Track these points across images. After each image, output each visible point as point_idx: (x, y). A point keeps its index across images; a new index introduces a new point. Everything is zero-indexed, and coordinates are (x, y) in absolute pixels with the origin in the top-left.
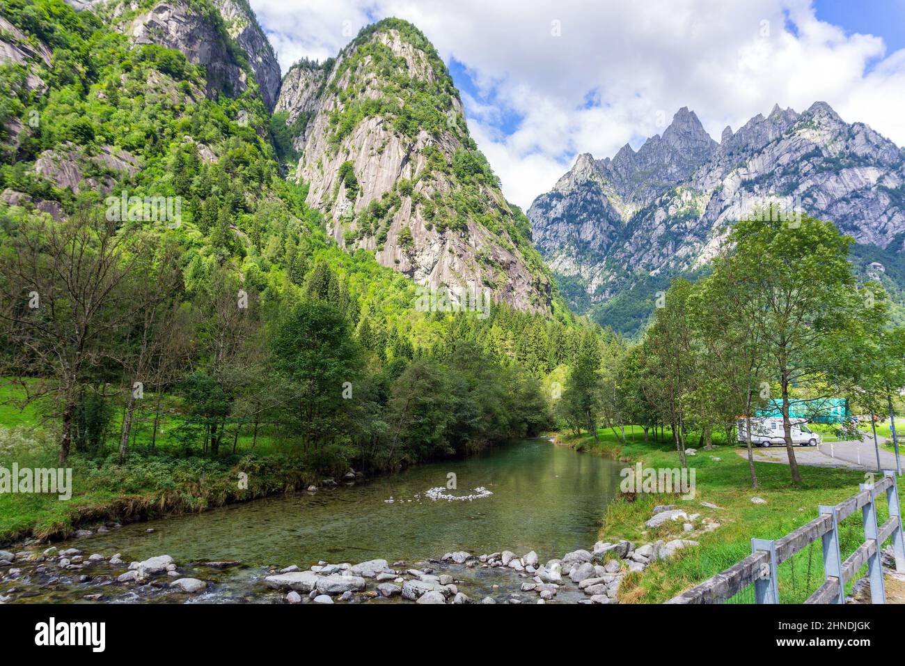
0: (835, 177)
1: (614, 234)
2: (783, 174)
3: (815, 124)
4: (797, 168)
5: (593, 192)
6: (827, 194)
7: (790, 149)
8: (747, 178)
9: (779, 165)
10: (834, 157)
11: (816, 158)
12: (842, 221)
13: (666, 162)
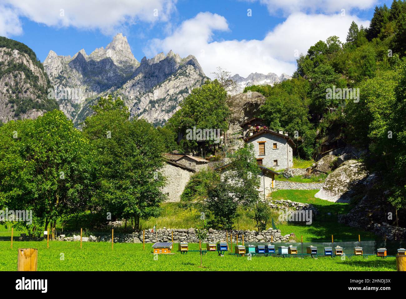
1: (74, 114)
2: (171, 100)
3: (187, 74)
4: (176, 98)
5: (63, 85)
7: (174, 86)
8: (152, 99)
9: (168, 95)
11: (185, 94)
13: (107, 68)
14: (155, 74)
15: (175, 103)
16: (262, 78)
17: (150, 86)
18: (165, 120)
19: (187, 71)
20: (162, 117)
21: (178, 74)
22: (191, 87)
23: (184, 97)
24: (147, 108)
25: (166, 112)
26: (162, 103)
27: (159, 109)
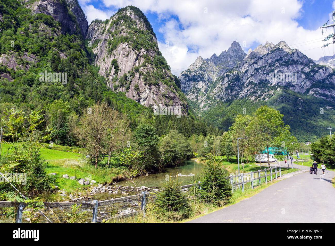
0: (287, 68)
1: (210, 86)
5: (202, 71)
7: (272, 57)
8: (257, 67)
9: (268, 63)
10: (287, 61)
11: (280, 61)
12: (289, 83)
13: (228, 60)
15: (273, 68)
18: (267, 79)
20: (265, 78)
22: (284, 57)
23: (280, 63)
24: (253, 73)
25: (267, 74)
27: (262, 73)
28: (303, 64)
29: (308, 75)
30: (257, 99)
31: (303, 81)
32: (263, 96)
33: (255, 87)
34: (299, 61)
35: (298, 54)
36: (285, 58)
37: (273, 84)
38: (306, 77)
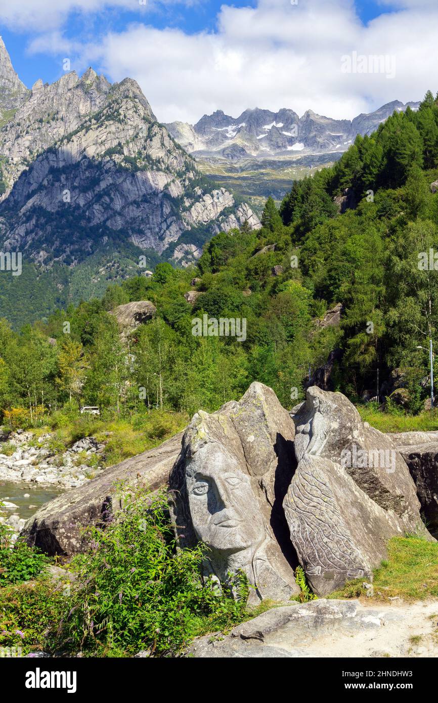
0: (131, 178)
2: (89, 166)
3: (122, 117)
4: (100, 163)
6: (123, 196)
7: (97, 141)
8: (55, 165)
9: (85, 157)
10: (133, 156)
11: (117, 155)
12: (131, 223)
14: (60, 116)
15: (97, 174)
16: (268, 118)
17: (49, 139)
18: (79, 205)
19: (120, 111)
20: (74, 199)
21: (103, 118)
22: (128, 142)
23: (114, 162)
24: (45, 183)
25: (80, 190)
26: (73, 173)
27: (69, 184)
28: (171, 172)
29: (177, 206)
30: (51, 260)
31: (165, 221)
32: (65, 252)
33: (46, 223)
34: (163, 161)
35: (162, 138)
36: (131, 145)
37: (95, 222)
38: (172, 209)
